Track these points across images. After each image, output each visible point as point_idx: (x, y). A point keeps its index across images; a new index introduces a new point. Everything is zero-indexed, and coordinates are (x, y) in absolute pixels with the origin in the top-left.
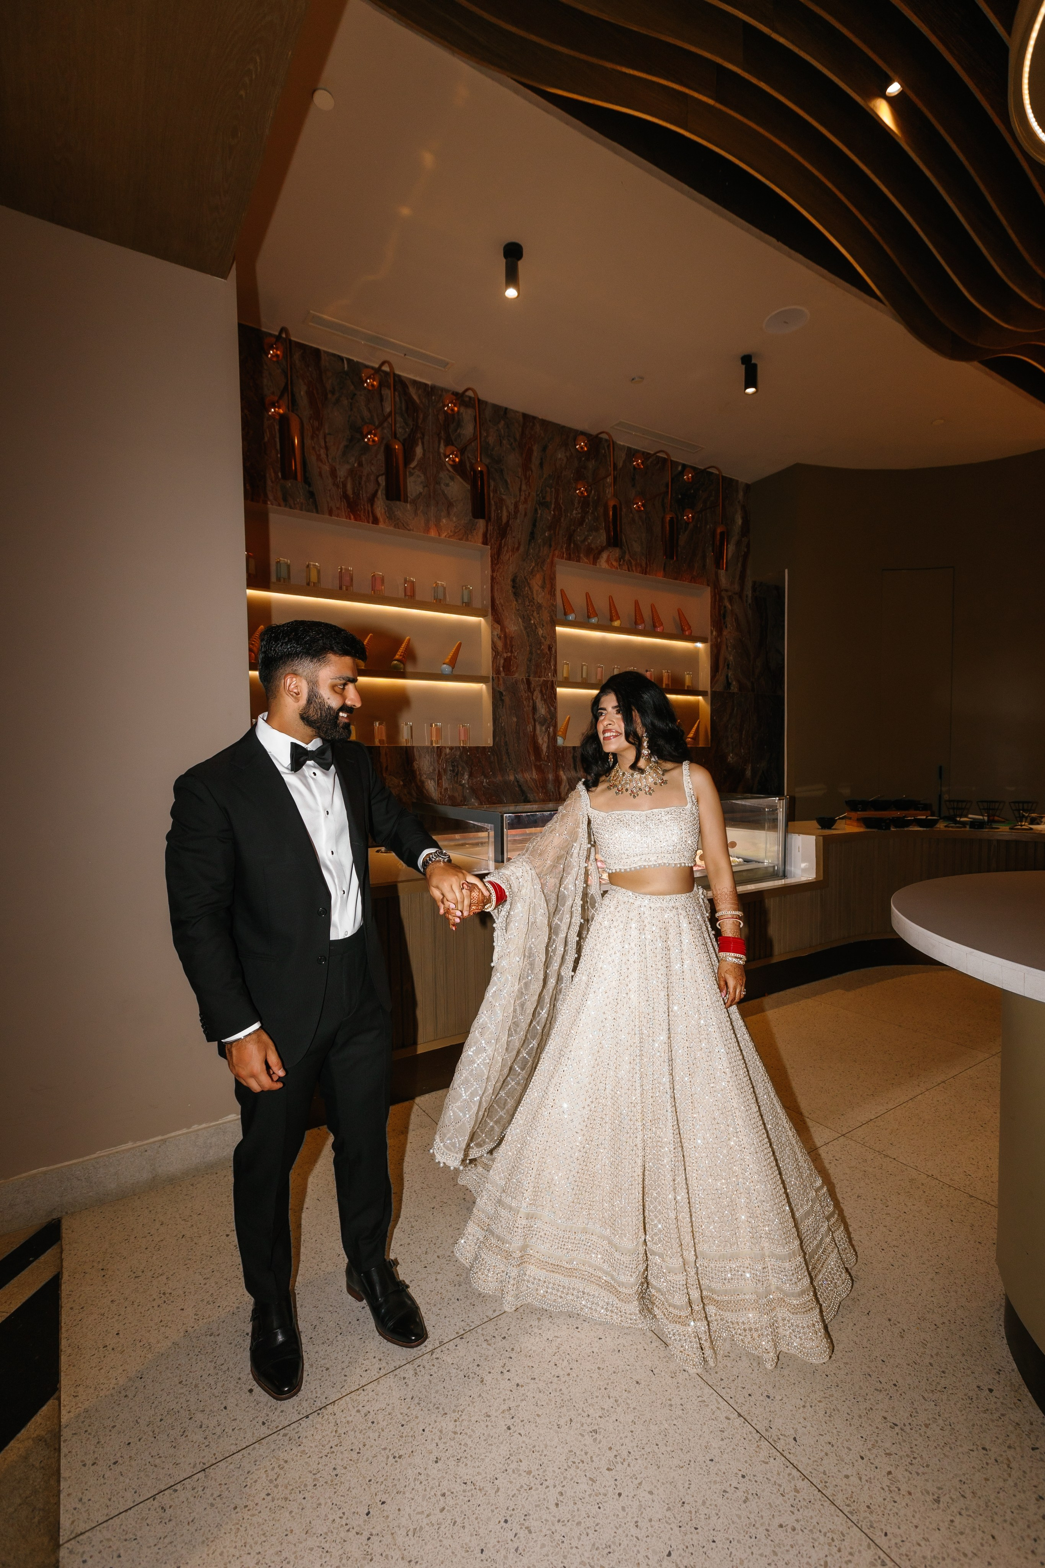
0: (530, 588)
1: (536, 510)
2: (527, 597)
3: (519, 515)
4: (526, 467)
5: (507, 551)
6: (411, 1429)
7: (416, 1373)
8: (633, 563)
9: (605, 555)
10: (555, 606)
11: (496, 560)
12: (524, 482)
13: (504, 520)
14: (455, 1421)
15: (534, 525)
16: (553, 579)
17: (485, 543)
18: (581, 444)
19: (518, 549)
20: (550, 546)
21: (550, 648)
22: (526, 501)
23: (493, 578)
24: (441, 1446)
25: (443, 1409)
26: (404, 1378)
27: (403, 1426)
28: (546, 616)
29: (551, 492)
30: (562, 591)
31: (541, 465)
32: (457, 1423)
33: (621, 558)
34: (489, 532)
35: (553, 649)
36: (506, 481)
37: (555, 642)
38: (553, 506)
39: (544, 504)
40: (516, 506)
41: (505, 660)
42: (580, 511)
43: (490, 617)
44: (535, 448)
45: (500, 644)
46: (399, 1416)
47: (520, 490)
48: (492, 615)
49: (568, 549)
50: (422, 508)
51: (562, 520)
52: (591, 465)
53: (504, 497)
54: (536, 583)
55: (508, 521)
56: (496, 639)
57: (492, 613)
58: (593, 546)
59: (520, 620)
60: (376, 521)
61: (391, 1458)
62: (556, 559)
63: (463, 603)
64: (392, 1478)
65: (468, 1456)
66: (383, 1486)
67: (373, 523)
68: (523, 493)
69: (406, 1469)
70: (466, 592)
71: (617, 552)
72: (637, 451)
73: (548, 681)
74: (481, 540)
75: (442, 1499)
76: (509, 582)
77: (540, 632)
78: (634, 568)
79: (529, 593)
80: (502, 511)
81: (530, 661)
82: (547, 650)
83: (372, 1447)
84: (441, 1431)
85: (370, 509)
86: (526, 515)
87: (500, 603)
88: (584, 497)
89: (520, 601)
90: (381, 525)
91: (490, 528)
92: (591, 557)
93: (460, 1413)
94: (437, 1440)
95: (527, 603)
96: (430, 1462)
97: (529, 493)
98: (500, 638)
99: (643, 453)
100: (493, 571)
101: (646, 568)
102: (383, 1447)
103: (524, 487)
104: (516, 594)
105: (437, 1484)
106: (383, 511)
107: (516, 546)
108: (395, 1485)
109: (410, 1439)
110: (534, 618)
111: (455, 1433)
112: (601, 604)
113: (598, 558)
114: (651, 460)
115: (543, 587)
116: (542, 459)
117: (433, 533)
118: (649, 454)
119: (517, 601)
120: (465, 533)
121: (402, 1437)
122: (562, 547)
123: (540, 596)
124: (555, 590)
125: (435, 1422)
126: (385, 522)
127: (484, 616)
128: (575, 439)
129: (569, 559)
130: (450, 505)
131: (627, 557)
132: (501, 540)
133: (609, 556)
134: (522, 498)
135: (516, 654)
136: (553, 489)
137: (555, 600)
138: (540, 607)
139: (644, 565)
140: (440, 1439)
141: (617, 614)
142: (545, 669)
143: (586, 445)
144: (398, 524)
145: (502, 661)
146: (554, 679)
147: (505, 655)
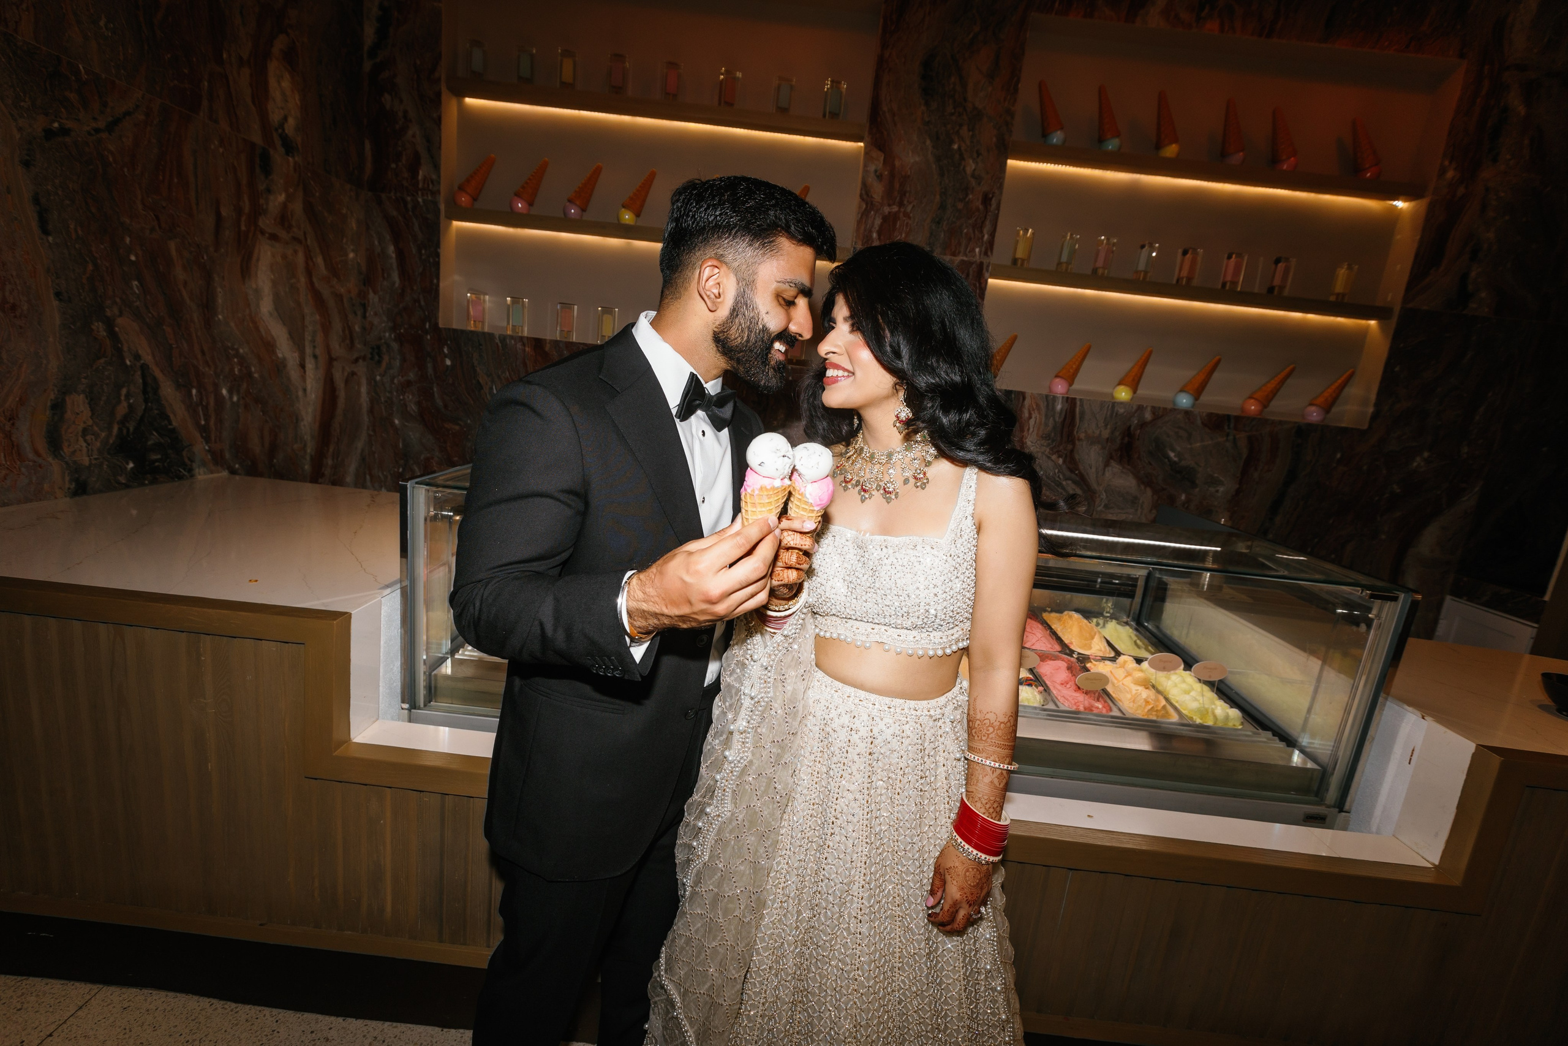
0: (961, 78)
2: (952, 96)
10: (1017, 116)
16: (1015, 58)
21: (986, 200)
23: (881, 61)
28: (988, 138)
35: (994, 202)
37: (1001, 187)
41: (885, 219)
43: (868, 139)
45: (878, 190)
48: (872, 134)
54: (976, 67)
56: (871, 179)
57: (873, 131)
59: (928, 142)
62: (1033, 15)
63: (826, 114)
73: (970, 263)
76: (916, 65)
77: (970, 166)
79: (958, 88)
81: (938, 223)
82: (978, 204)
87: (891, 111)
89: (934, 105)
95: (950, 109)
98: (880, 177)
100: (884, 46)
104: (927, 91)
110: (961, 139)
115: (991, 78)
119: (927, 104)
123: (981, 95)
129: (1067, 11)
135: (909, 209)
137: (1018, 102)
138: (976, 116)
142: (970, 239)
145: (878, 222)
146: (985, 261)
147: (886, 210)
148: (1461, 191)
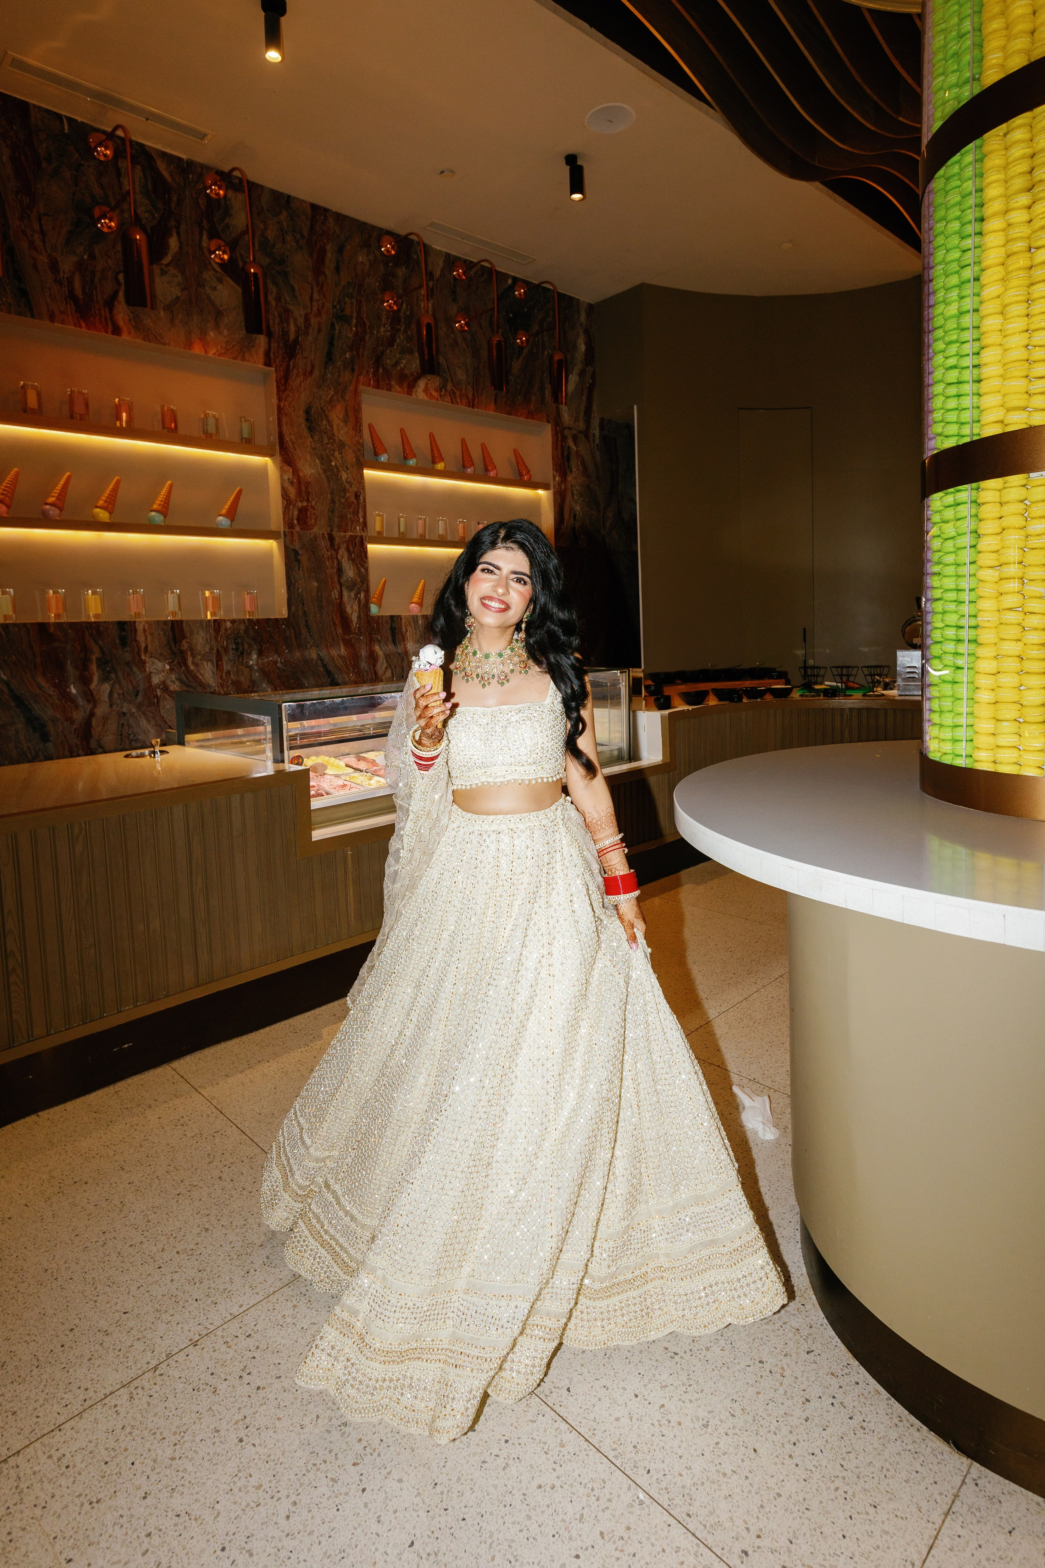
0: (329, 421)
1: (333, 325)
2: (326, 433)
3: (311, 331)
4: (318, 270)
5: (297, 375)
6: (117, 1465)
7: (131, 1397)
8: (458, 393)
9: (422, 384)
10: (362, 445)
11: (283, 384)
12: (315, 289)
13: (292, 336)
14: (175, 1445)
15: (331, 343)
16: (357, 411)
17: (268, 363)
18: (387, 247)
19: (311, 373)
20: (353, 370)
21: (357, 496)
22: (319, 313)
23: (280, 409)
24: (153, 1477)
25: (161, 1433)
26: (115, 1406)
27: (106, 1463)
28: (350, 457)
29: (352, 303)
30: (370, 426)
31: (337, 269)
32: (177, 1447)
33: (441, 388)
34: (272, 350)
35: (361, 498)
36: (292, 288)
37: (364, 488)
38: (354, 321)
39: (342, 317)
40: (307, 319)
41: (300, 510)
42: (389, 328)
43: (278, 458)
44: (328, 247)
45: (292, 492)
46: (104, 1452)
47: (311, 299)
48: (281, 454)
49: (375, 374)
50: (180, 316)
51: (367, 338)
52: (401, 272)
53: (291, 307)
54: (336, 415)
55: (297, 338)
56: (287, 485)
57: (280, 452)
58: (407, 372)
59: (317, 461)
60: (117, 331)
61: (86, 1505)
62: (361, 387)
63: (242, 439)
64: (85, 1528)
65: (186, 1483)
66: (72, 1540)
67: (113, 333)
68: (315, 304)
69: (104, 1514)
70: (246, 426)
71: (436, 381)
72: (457, 258)
73: (356, 537)
74: (262, 360)
75: (147, 1540)
76: (301, 413)
77: (344, 476)
78: (459, 400)
79: (328, 427)
80: (288, 324)
81: (332, 512)
82: (353, 499)
83: (62, 1496)
84: (155, 1461)
85: (108, 315)
86: (319, 330)
87: (291, 440)
88: (394, 311)
89: (316, 438)
90: (125, 337)
91: (274, 345)
92: (405, 385)
93: (182, 1434)
94: (149, 1472)
95: (326, 441)
96: (137, 1500)
97: (323, 304)
98: (292, 483)
99: (465, 261)
100: (280, 399)
101: (473, 400)
102: (77, 1494)
103: (316, 296)
104: (311, 429)
105: (142, 1523)
106: (127, 318)
107: (309, 369)
108: (88, 1536)
109: (115, 1477)
110: (336, 459)
111: (173, 1459)
112: (420, 442)
113: (414, 387)
114: (474, 270)
115: (345, 421)
116: (338, 262)
117: (197, 350)
118: (471, 262)
119: (312, 437)
120: (242, 351)
121: (103, 1477)
122: (368, 372)
123: (342, 432)
124: (361, 425)
125: (149, 1450)
126: (130, 333)
127: (271, 455)
128: (379, 240)
129: (377, 386)
130: (219, 314)
131: (450, 386)
132: (289, 361)
133: (427, 384)
134: (315, 309)
135: (313, 503)
136: (354, 300)
137: (361, 437)
138: (342, 445)
139: (470, 397)
140: (153, 1469)
141: (440, 455)
142: (352, 522)
143: (393, 248)
144: (148, 335)
145: (296, 513)
146: (364, 534)
147: (300, 504)
148: (563, 486)
